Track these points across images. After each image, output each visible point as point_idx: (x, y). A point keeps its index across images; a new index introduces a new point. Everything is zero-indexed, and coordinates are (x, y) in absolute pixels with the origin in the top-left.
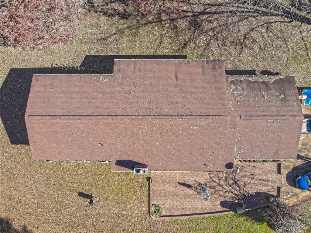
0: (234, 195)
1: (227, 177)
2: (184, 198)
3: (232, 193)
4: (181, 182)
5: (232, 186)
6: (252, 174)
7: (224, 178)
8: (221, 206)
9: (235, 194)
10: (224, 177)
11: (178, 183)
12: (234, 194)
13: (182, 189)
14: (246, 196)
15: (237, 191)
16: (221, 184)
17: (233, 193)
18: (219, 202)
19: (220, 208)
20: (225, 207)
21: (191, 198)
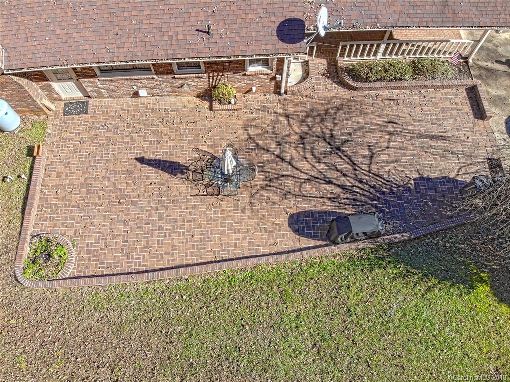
0: (339, 190)
1: (307, 134)
2: (157, 209)
3: (330, 182)
4: (146, 157)
5: (326, 160)
6: (390, 122)
7: (295, 138)
8: (295, 231)
9: (343, 187)
10: (297, 134)
11: (137, 159)
12: (339, 186)
13: (148, 178)
14: (384, 193)
15: (344, 175)
16: (287, 156)
17: (335, 184)
18: (285, 218)
19: (291, 240)
20: (310, 236)
21: (180, 207)
